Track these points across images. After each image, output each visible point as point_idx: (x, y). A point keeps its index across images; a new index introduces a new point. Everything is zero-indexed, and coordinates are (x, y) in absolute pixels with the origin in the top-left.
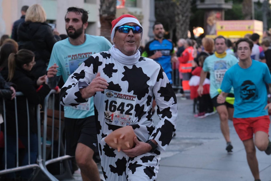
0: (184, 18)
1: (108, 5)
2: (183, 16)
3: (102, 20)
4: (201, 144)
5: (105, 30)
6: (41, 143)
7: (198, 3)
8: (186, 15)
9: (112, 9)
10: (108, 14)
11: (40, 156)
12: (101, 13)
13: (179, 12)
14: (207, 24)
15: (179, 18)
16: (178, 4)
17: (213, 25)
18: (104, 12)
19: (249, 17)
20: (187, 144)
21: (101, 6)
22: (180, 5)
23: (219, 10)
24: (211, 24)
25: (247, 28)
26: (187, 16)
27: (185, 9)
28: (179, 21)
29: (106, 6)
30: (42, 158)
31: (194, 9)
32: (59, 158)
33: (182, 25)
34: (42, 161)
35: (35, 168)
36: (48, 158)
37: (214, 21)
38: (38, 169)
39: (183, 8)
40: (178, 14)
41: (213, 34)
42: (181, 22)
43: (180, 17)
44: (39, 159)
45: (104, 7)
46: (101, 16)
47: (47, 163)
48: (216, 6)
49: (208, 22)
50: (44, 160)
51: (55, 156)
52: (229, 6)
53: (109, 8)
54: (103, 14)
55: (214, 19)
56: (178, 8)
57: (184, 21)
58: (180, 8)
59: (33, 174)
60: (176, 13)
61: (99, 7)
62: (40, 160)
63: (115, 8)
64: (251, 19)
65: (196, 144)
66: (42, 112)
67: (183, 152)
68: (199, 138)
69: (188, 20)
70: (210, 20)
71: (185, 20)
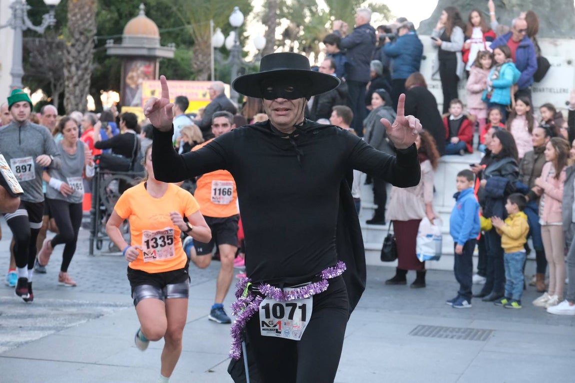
0: (80, 73)
2: (77, 68)
4: (99, 316)
7: (110, 43)
8: (83, 66)
13: (71, 60)
14: (126, 86)
15: (69, 71)
16: (69, 44)
17: (137, 87)
19: (206, 76)
20: (72, 315)
22: (73, 46)
23: (149, 59)
24: (133, 86)
25: (201, 96)
26: (86, 69)
27: (82, 54)
28: (70, 78)
31: (101, 56)
33: (76, 85)
37: (140, 81)
39: (79, 52)
40: (70, 64)
41: (137, 105)
42: (75, 79)
43: (73, 69)
48: (144, 52)
49: (128, 81)
52: (168, 52)
55: (138, 77)
56: (69, 52)
57: (80, 79)
58: (73, 52)
60: (65, 61)
64: (209, 79)
65: (89, 316)
67: (62, 332)
68: (97, 305)
69: (87, 77)
70: (132, 78)
71: (83, 75)
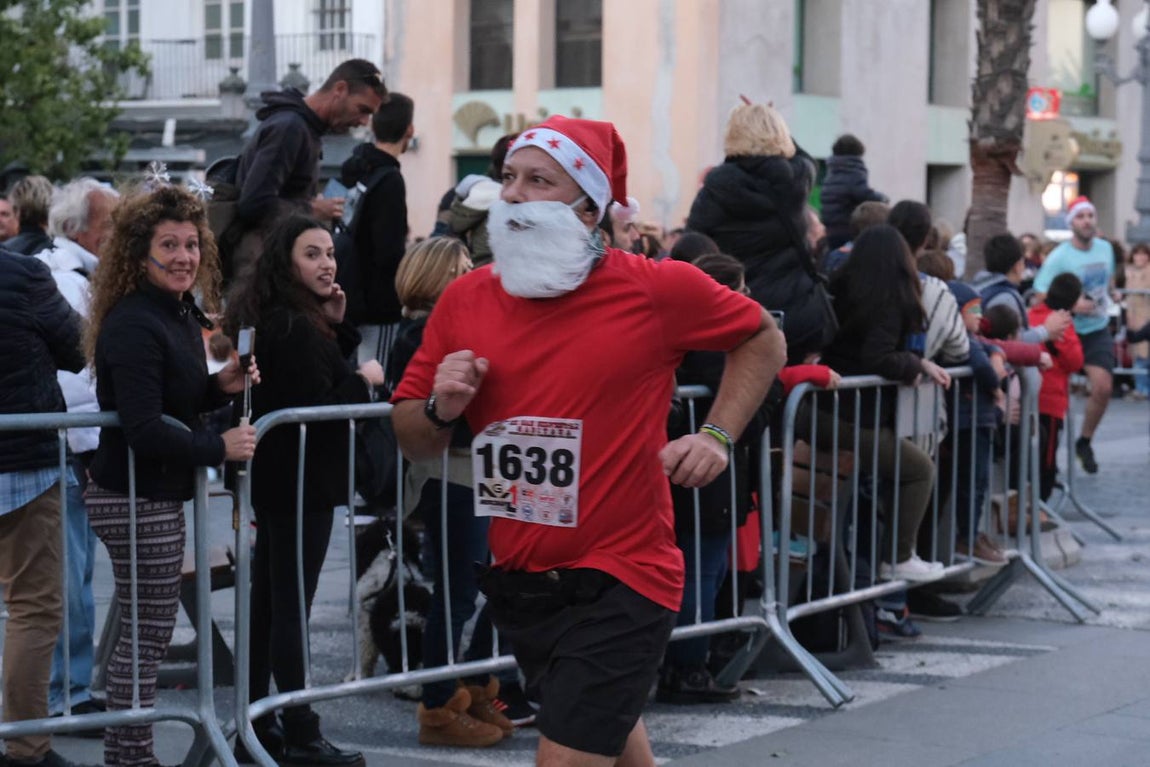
1: (997, 107)
3: (979, 156)
5: (989, 187)
6: (775, 550)
9: (1010, 123)
10: (997, 138)
11: (770, 593)
12: (975, 135)
18: (986, 130)
21: (975, 112)
29: (992, 112)
30: (777, 598)
32: (832, 601)
34: (777, 608)
35: (755, 629)
36: (798, 598)
38: (762, 631)
44: (765, 601)
45: (985, 116)
46: (973, 143)
47: (793, 613)
50: (783, 604)
51: (820, 594)
53: (1002, 116)
54: (982, 136)
59: (749, 648)
61: (968, 115)
62: (770, 604)
63: (1022, 115)
66: (777, 450)
